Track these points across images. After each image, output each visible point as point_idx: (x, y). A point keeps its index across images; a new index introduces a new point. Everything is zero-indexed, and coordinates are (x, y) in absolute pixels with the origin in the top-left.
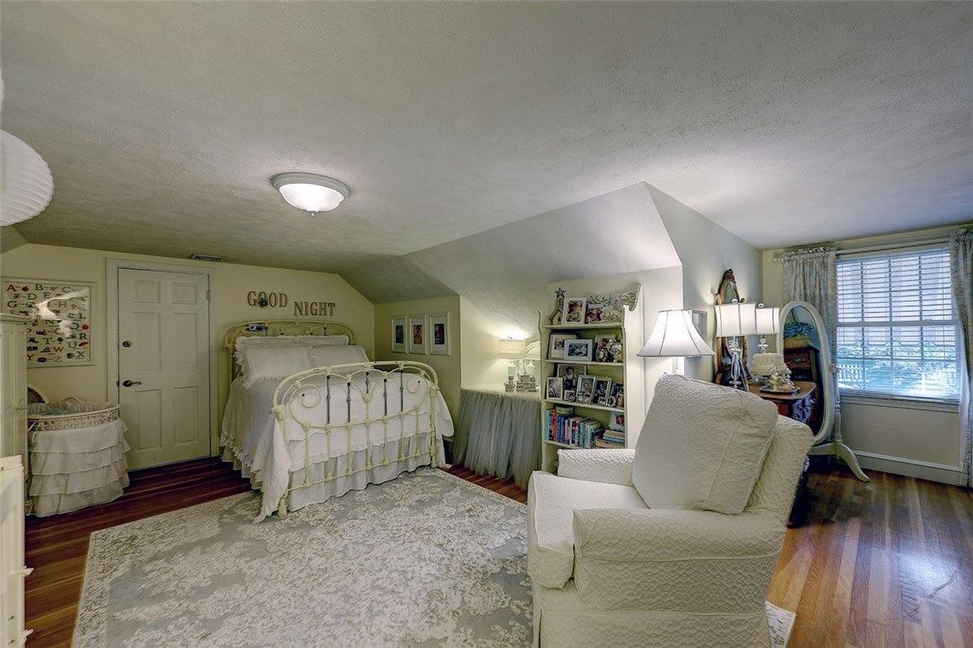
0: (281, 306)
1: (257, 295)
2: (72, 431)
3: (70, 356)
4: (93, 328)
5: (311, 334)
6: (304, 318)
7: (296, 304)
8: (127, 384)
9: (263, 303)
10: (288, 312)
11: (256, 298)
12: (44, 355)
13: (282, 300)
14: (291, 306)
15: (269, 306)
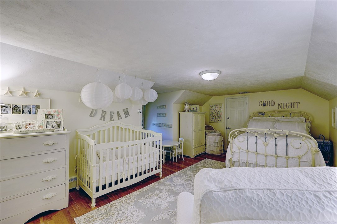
0: (272, 105)
1: (262, 102)
2: (211, 137)
3: (219, 120)
4: (222, 114)
5: (283, 116)
6: (282, 109)
7: (279, 104)
8: (228, 128)
9: (264, 105)
10: (275, 107)
11: (262, 103)
12: (215, 120)
13: (273, 103)
14: (276, 105)
15: (267, 106)
